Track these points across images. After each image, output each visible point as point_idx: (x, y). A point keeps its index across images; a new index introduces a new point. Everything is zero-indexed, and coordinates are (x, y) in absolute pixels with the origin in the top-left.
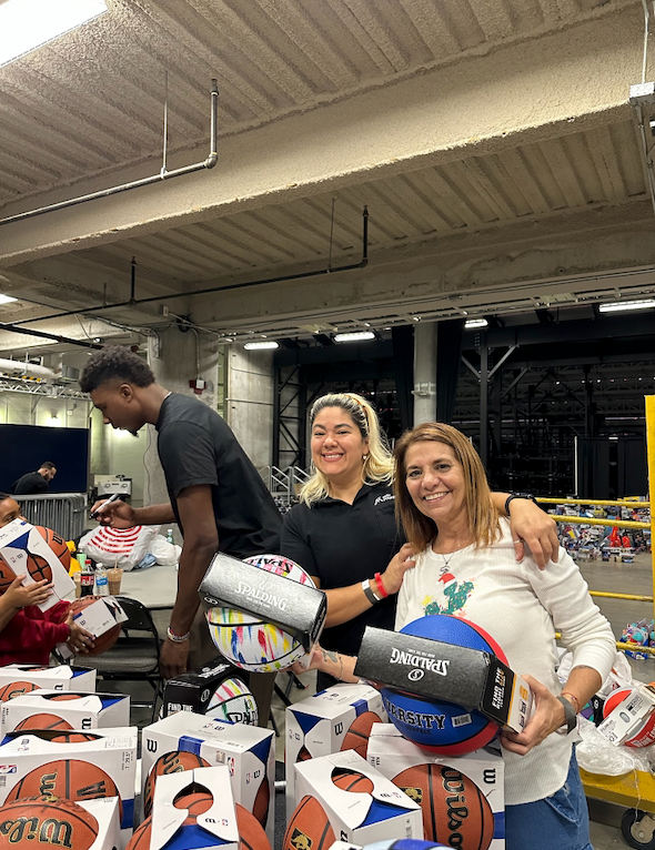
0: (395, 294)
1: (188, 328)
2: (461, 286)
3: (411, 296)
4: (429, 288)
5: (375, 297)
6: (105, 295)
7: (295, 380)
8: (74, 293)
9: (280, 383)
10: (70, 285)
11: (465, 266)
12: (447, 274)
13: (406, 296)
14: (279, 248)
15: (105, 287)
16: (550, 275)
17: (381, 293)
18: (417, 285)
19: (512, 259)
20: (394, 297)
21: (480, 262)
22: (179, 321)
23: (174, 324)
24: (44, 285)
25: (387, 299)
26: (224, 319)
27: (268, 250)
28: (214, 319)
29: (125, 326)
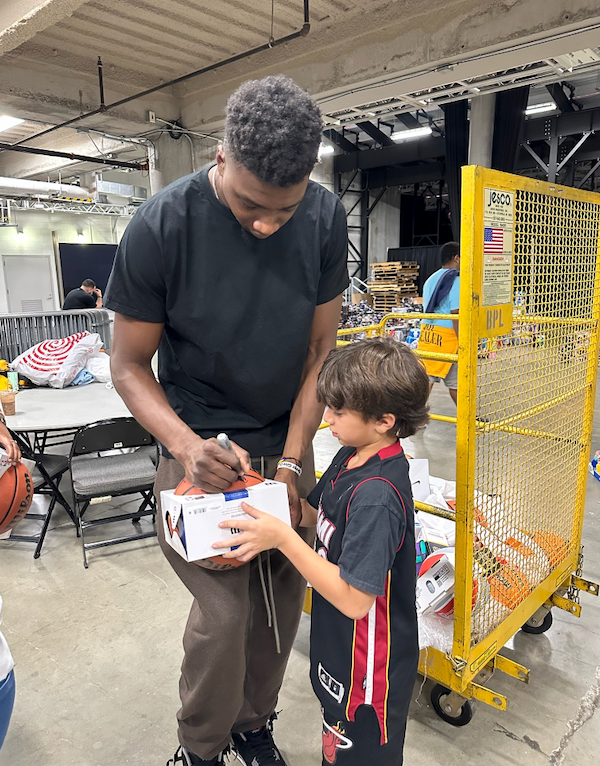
0: (378, 70)
1: (180, 134)
2: (448, 52)
3: (394, 71)
4: (413, 58)
5: (355, 77)
6: (81, 104)
7: (357, 187)
8: (46, 105)
9: (340, 190)
10: (40, 95)
11: (453, 25)
12: (433, 38)
13: (389, 72)
14: (250, 28)
15: (81, 95)
16: (553, 25)
17: (362, 71)
18: (399, 57)
19: (507, 9)
20: (376, 75)
21: (470, 17)
22: (169, 127)
23: (166, 131)
24: (14, 98)
25: (368, 78)
26: (211, 120)
27: (236, 31)
28: (203, 122)
29: (123, 137)
